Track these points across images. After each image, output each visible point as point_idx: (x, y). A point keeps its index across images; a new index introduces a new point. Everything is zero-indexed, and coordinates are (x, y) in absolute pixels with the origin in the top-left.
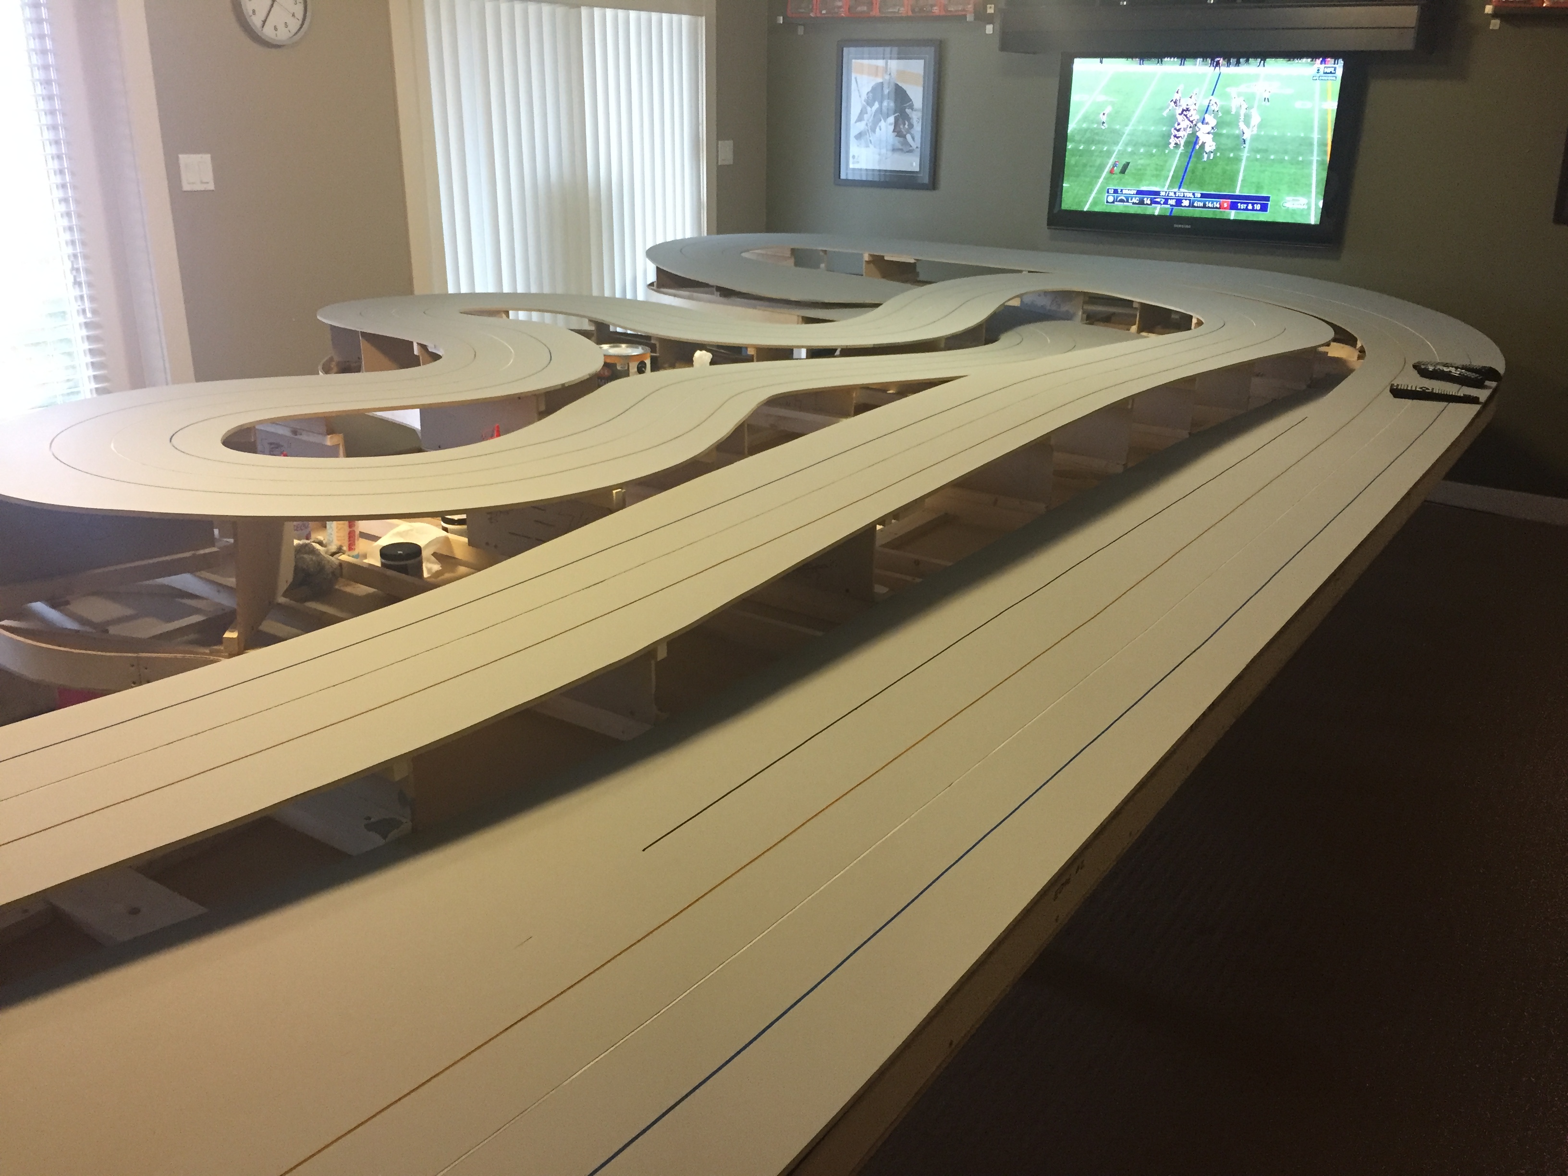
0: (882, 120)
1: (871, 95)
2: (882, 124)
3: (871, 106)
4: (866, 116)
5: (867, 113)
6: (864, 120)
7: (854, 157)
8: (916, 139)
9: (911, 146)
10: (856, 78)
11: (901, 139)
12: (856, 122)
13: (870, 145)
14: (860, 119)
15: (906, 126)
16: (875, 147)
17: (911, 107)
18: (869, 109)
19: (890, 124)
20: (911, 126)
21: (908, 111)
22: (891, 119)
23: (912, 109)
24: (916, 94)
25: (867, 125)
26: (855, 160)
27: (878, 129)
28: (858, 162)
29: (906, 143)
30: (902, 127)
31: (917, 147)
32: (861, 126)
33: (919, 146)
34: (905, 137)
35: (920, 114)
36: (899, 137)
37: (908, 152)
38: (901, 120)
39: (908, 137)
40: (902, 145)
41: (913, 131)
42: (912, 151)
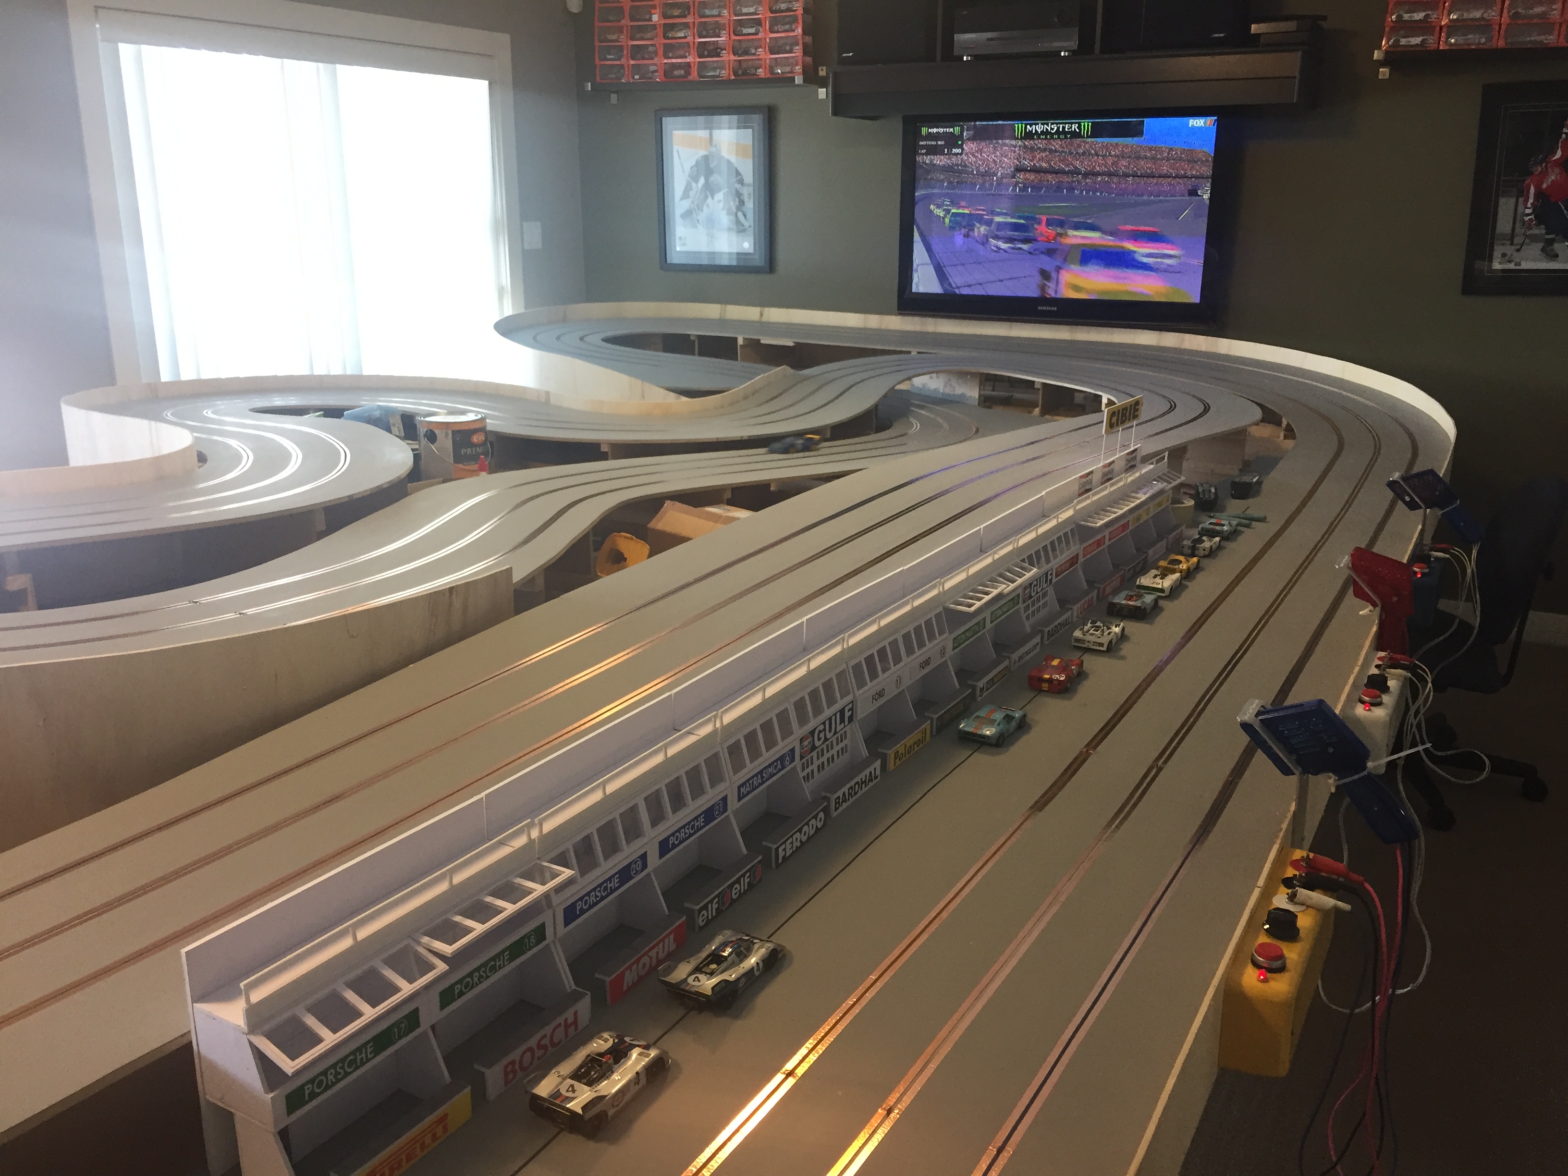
0: (710, 197)
1: (695, 169)
2: (709, 200)
3: (697, 182)
4: (692, 193)
5: (692, 189)
6: (688, 197)
7: (680, 238)
8: (747, 216)
9: (743, 226)
10: (678, 152)
11: (732, 218)
12: (681, 199)
14: (686, 195)
15: (737, 203)
16: (703, 226)
17: (741, 181)
18: (694, 185)
19: (720, 201)
20: (742, 203)
21: (738, 186)
22: (720, 196)
23: (743, 184)
25: (693, 202)
26: (682, 241)
27: (705, 208)
29: (737, 222)
30: (732, 204)
31: (750, 226)
32: (687, 205)
34: (736, 214)
36: (730, 215)
38: (730, 196)
39: (740, 215)
40: (734, 224)
41: (745, 209)
42: (744, 231)
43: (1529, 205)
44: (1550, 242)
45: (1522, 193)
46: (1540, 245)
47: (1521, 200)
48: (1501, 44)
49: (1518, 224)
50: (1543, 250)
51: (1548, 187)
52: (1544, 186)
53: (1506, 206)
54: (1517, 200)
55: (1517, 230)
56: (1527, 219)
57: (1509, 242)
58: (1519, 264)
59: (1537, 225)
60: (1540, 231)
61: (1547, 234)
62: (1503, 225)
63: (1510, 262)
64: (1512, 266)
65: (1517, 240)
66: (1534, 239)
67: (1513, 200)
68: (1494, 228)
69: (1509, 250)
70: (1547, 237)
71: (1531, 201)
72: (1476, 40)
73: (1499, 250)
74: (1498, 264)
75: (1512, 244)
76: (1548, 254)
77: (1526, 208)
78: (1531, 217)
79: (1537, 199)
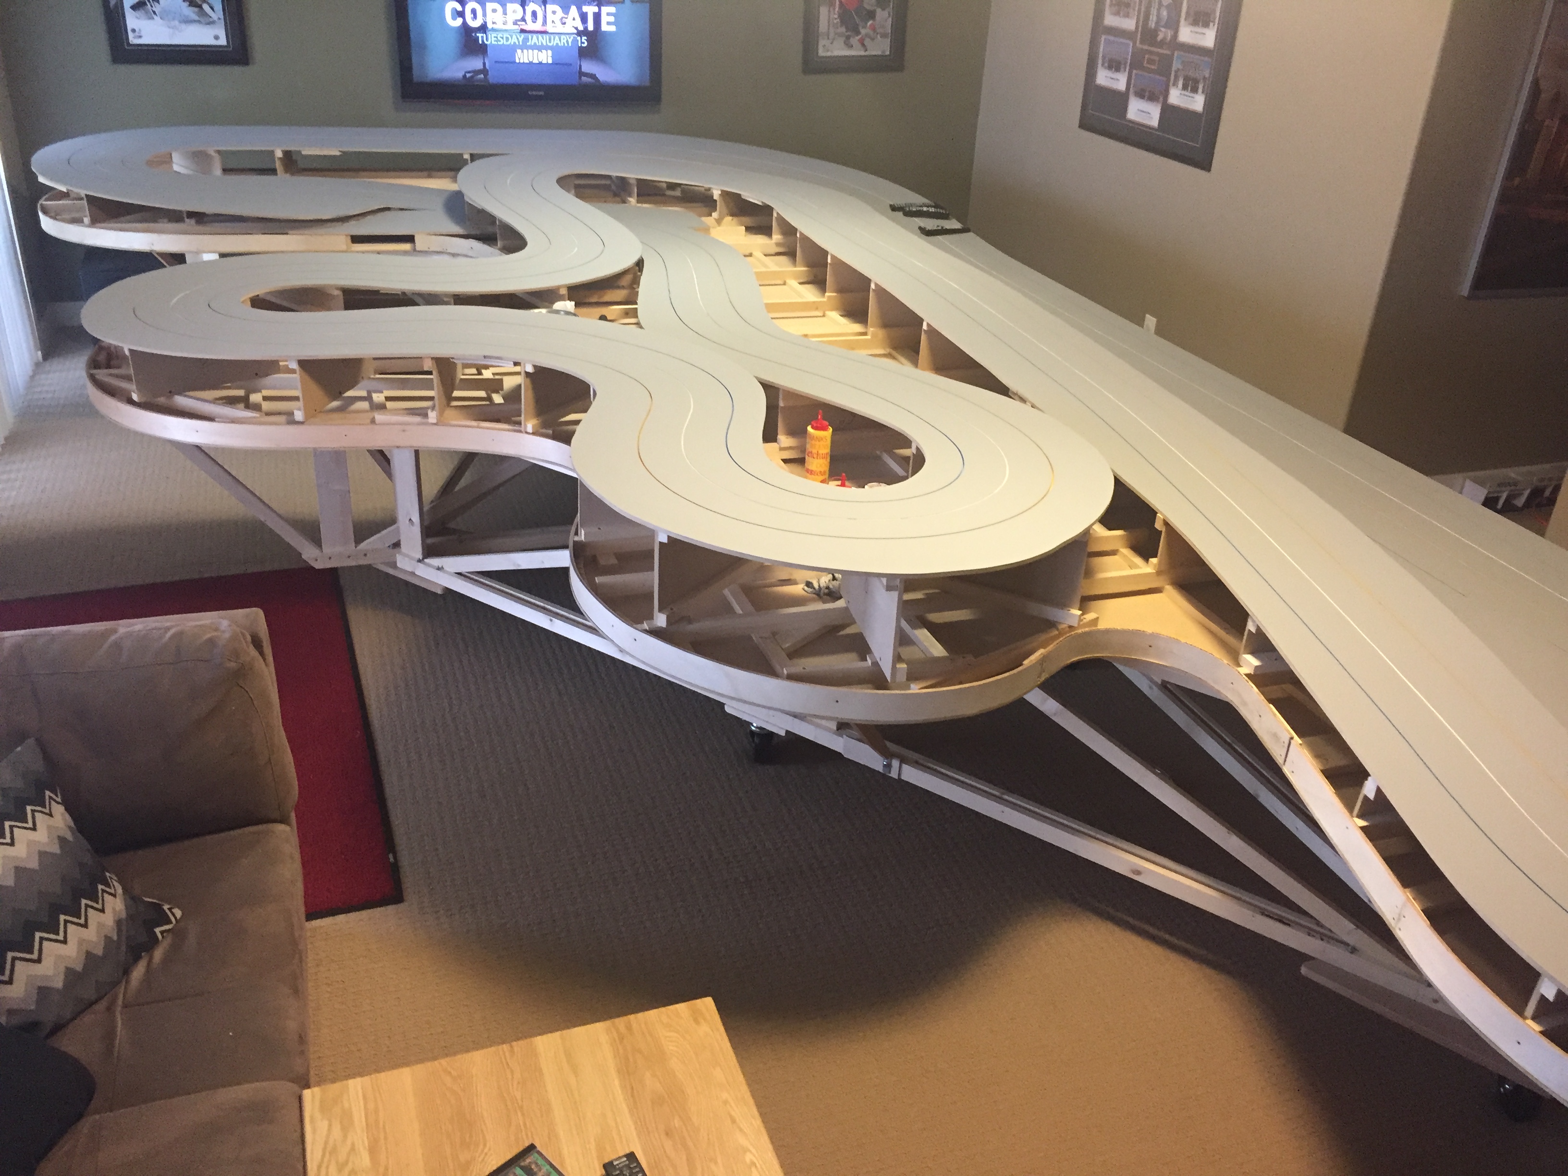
7: (134, 31)
8: (215, 9)
9: (211, 18)
11: (196, 9)
13: (155, 16)
16: (161, 18)
26: (137, 34)
28: (140, 37)
29: (203, 13)
31: (219, 19)
33: (222, 17)
34: (200, 7)
36: (194, 6)
39: (206, 7)
40: (200, 16)
42: (213, 22)
44: (848, 38)
45: (831, 4)
46: (844, 38)
50: (845, 42)
53: (823, 12)
57: (826, 37)
58: (832, 52)
59: (841, 26)
60: (843, 30)
61: (847, 31)
62: (823, 26)
63: (828, 51)
64: (829, 54)
65: (832, 35)
66: (840, 35)
67: (827, 9)
68: (818, 28)
69: (827, 43)
73: (822, 42)
74: (821, 53)
75: (828, 38)
76: (847, 45)
77: (835, 14)
78: (838, 20)
79: (840, 7)
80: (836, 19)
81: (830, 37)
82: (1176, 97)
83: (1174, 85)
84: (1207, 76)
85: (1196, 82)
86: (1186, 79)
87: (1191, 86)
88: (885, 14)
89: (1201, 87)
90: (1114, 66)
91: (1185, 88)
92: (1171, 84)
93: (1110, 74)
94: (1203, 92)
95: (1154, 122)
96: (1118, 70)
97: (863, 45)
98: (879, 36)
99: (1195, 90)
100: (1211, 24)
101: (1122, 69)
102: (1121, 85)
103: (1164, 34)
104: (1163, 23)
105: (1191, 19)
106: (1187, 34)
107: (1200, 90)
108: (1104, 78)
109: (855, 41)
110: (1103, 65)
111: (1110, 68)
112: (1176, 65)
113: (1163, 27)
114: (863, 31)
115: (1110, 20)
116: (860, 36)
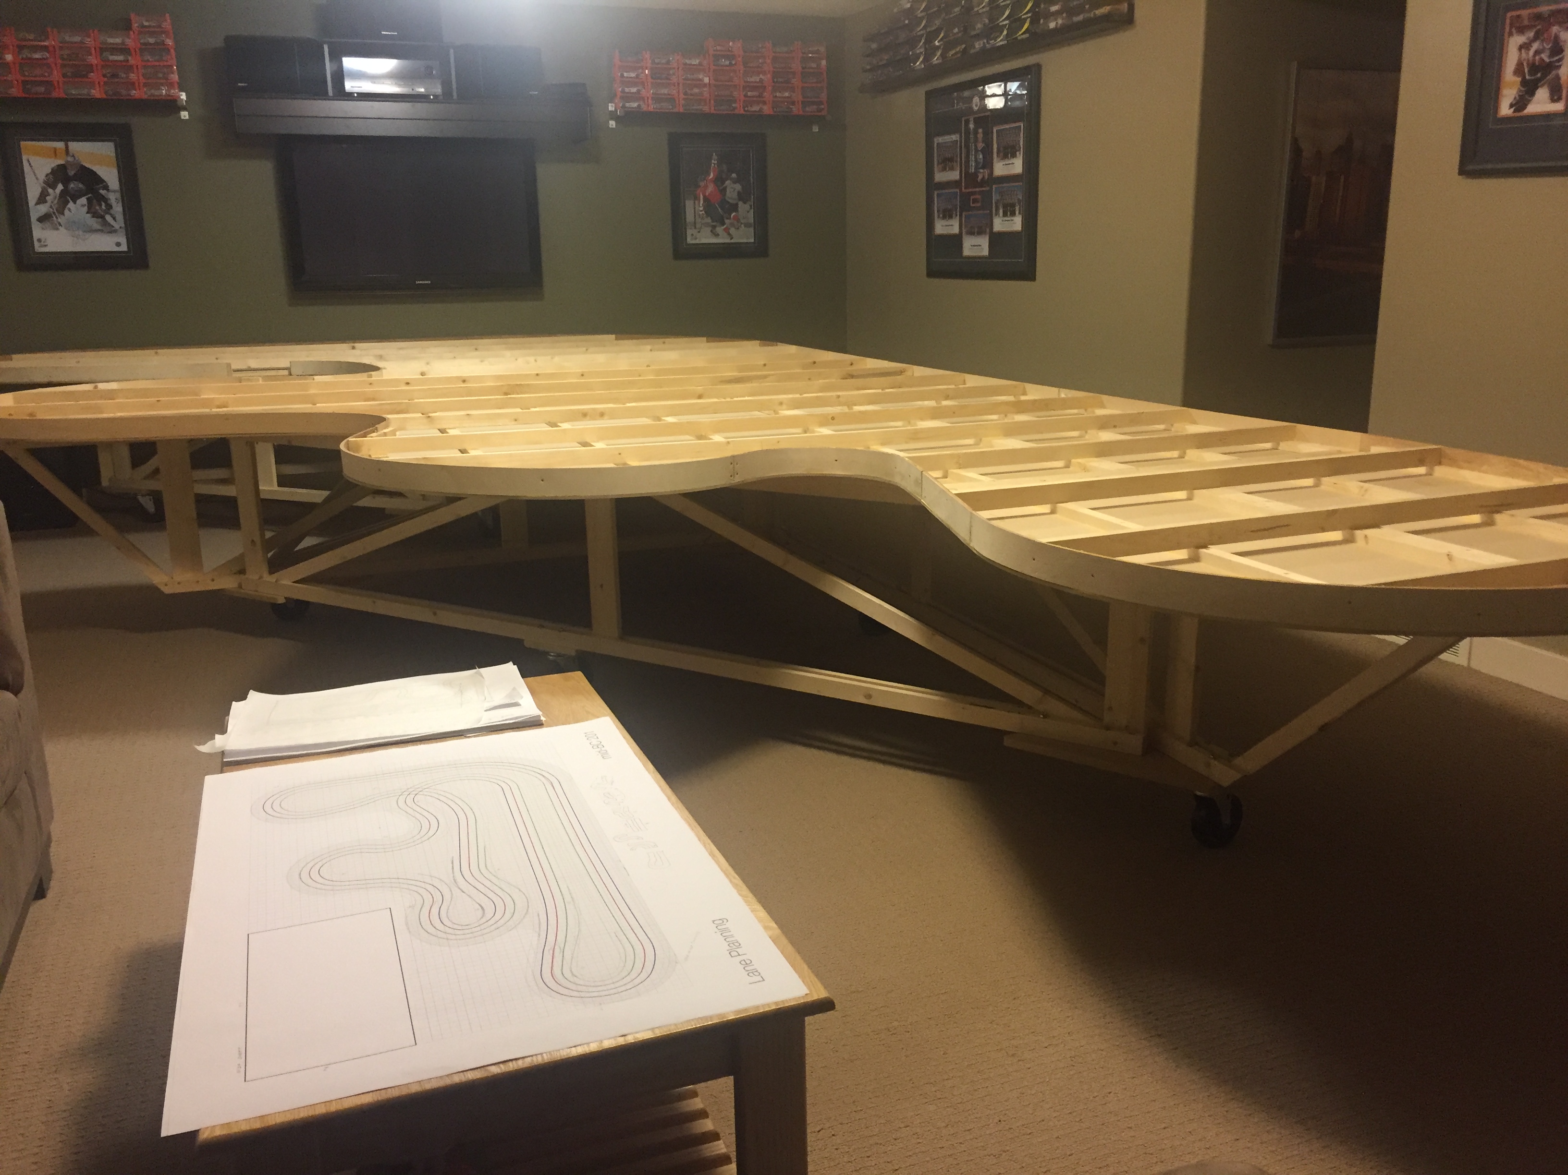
0: (71, 201)
1: (51, 176)
2: (71, 205)
3: (54, 187)
4: (49, 199)
5: (48, 195)
6: (46, 202)
7: (39, 240)
8: (117, 219)
9: (113, 227)
10: (28, 161)
11: (99, 220)
12: (37, 204)
13: (60, 227)
14: (42, 200)
15: (103, 207)
16: (66, 229)
17: (106, 188)
18: (50, 191)
19: (83, 206)
20: (110, 207)
21: (102, 192)
22: (83, 200)
23: (108, 190)
24: (110, 175)
25: (51, 207)
26: (42, 243)
27: (66, 212)
28: (46, 246)
29: (105, 223)
30: (98, 208)
31: (120, 228)
32: (43, 209)
33: (123, 225)
34: (103, 217)
35: (118, 195)
36: (97, 218)
37: (110, 232)
38: (95, 201)
39: (108, 218)
40: (102, 226)
41: (112, 212)
42: (115, 231)
43: (701, 205)
44: (714, 227)
45: (696, 198)
46: (709, 229)
47: (696, 202)
48: (681, 110)
49: (697, 217)
50: (711, 231)
51: (709, 194)
52: (707, 194)
53: (689, 204)
54: (695, 203)
55: (698, 220)
56: (701, 213)
57: (693, 227)
58: (700, 240)
59: (707, 217)
60: (709, 220)
61: (713, 222)
62: (690, 217)
63: (696, 239)
64: (697, 242)
65: (698, 226)
66: (707, 225)
67: (692, 202)
68: (685, 219)
69: (694, 232)
70: (714, 224)
71: (702, 202)
72: (666, 107)
73: (689, 232)
74: (690, 240)
75: (695, 228)
76: (714, 234)
77: (700, 207)
78: (703, 212)
79: (704, 201)
80: (701, 211)
81: (697, 227)
82: (1000, 224)
83: (996, 215)
84: (1021, 198)
85: (1013, 205)
86: (1005, 207)
87: (1009, 211)
88: (747, 206)
89: (1017, 208)
90: (947, 214)
91: (1005, 215)
92: (994, 215)
93: (944, 222)
94: (1019, 213)
95: (985, 252)
96: (951, 217)
97: (729, 234)
98: (743, 225)
99: (1013, 214)
100: (1018, 153)
101: (954, 215)
102: (956, 230)
103: (983, 174)
104: (981, 165)
105: (1002, 154)
106: (1000, 168)
107: (1017, 212)
108: (942, 227)
109: (720, 230)
110: (939, 217)
111: (944, 218)
112: (995, 197)
113: (981, 168)
114: (727, 221)
115: (940, 177)
116: (725, 226)
